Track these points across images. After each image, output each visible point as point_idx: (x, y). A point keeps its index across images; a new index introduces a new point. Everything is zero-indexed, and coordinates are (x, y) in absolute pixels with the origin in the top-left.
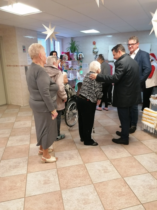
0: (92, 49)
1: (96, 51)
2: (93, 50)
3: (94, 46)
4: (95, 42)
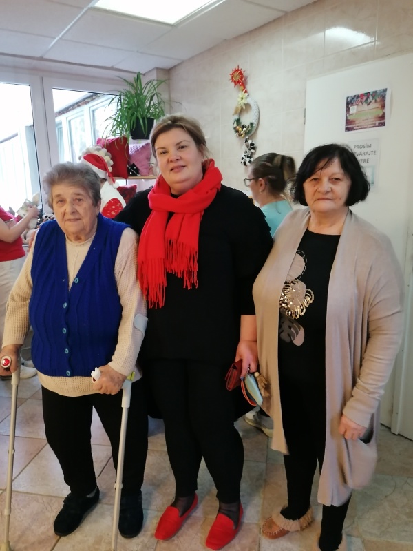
0: (233, 112)
1: (247, 124)
2: (238, 121)
3: (240, 94)
4: (241, 73)
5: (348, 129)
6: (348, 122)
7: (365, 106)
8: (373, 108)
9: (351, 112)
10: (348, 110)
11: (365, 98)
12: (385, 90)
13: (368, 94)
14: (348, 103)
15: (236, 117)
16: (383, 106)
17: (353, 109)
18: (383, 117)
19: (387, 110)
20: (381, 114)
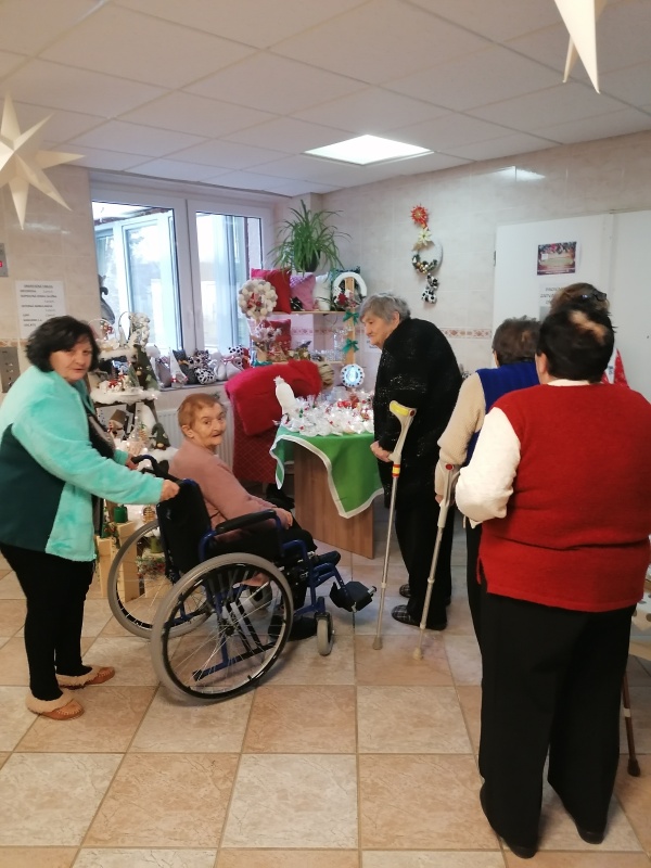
0: (412, 247)
1: (430, 261)
2: (417, 257)
3: (422, 232)
4: (423, 212)
5: (539, 273)
6: (540, 267)
7: (556, 255)
8: (564, 256)
9: (543, 258)
10: (540, 256)
11: (557, 248)
12: (575, 243)
13: (558, 245)
14: (540, 251)
15: (415, 253)
16: (573, 256)
17: (545, 257)
18: (573, 265)
19: (577, 260)
20: (571, 263)
